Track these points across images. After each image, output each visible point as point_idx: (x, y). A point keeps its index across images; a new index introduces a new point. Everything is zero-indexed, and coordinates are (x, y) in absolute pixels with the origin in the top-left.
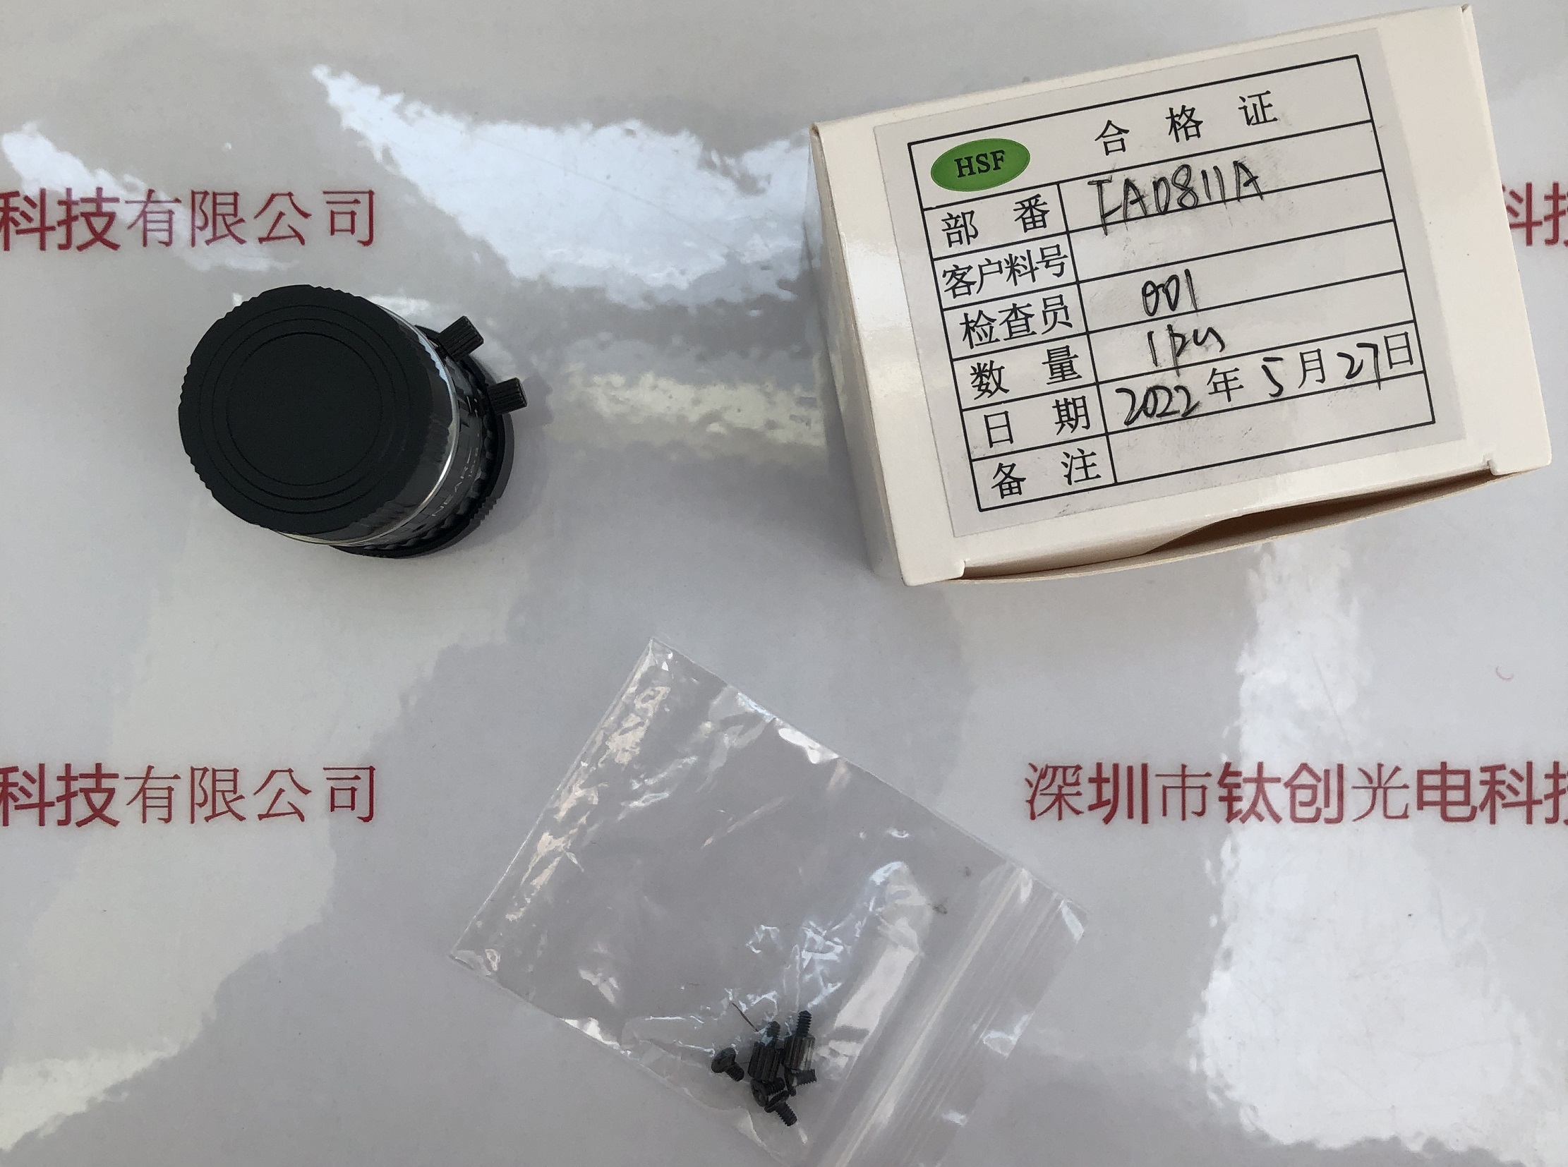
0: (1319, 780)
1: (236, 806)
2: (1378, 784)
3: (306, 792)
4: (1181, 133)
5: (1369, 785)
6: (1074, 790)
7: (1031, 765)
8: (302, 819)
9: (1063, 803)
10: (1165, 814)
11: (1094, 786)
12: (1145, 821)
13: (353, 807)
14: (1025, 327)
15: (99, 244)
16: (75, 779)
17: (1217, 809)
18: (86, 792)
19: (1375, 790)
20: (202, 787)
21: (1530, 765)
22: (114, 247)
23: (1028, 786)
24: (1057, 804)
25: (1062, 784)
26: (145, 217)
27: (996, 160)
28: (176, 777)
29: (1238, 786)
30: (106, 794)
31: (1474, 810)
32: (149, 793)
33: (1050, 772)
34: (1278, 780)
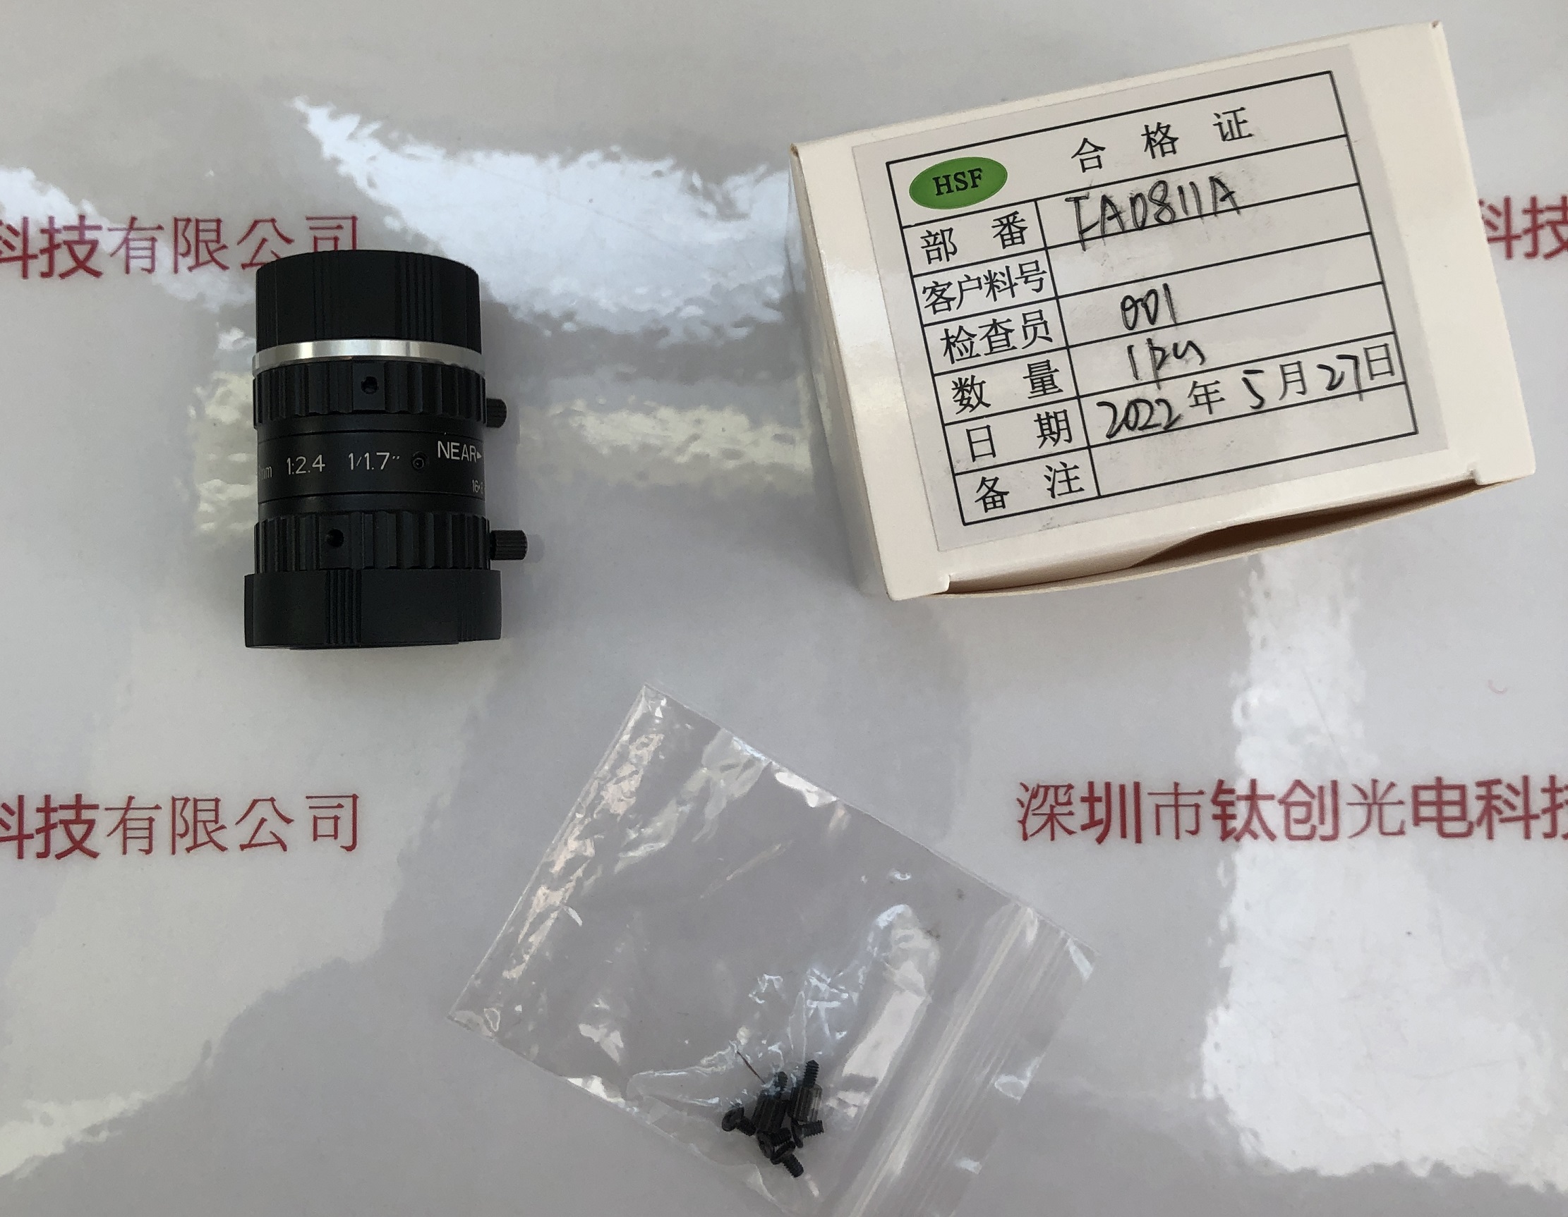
0: (1313, 796)
1: (216, 836)
2: (1373, 800)
3: (288, 821)
4: (1157, 149)
5: (1363, 801)
6: (1066, 809)
7: (1022, 784)
8: (285, 848)
9: (1056, 824)
10: (1158, 833)
11: (1086, 805)
12: (1138, 840)
13: (335, 836)
14: (1005, 342)
15: (81, 272)
16: (55, 810)
17: (1211, 828)
18: (66, 823)
19: (1369, 806)
20: (182, 816)
21: (1526, 779)
22: (97, 274)
23: (1019, 805)
24: (1049, 824)
25: (1054, 804)
26: (128, 244)
27: (974, 178)
28: (157, 807)
29: (1232, 804)
30: (86, 826)
31: (1471, 825)
32: (130, 824)
33: (1042, 791)
34: (1271, 797)
